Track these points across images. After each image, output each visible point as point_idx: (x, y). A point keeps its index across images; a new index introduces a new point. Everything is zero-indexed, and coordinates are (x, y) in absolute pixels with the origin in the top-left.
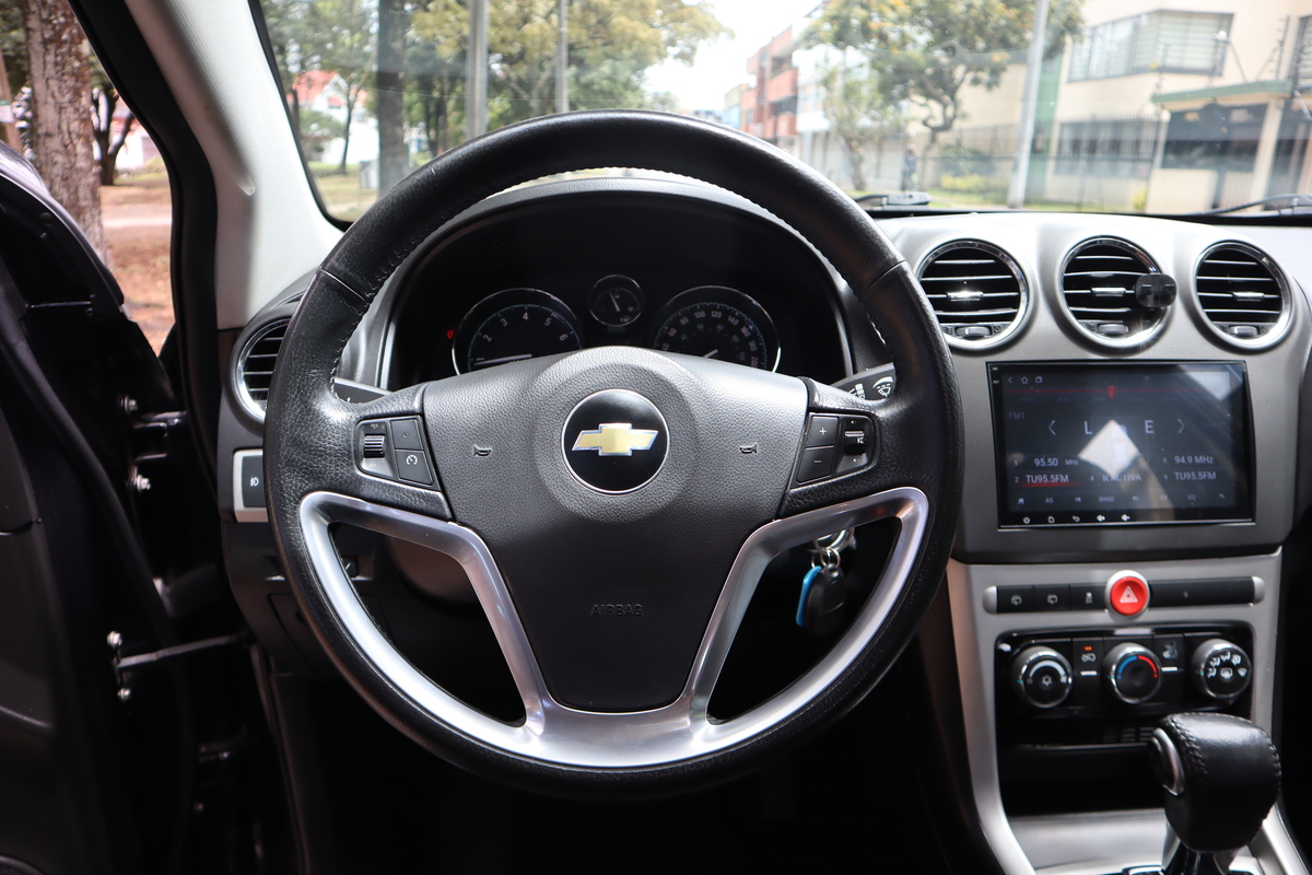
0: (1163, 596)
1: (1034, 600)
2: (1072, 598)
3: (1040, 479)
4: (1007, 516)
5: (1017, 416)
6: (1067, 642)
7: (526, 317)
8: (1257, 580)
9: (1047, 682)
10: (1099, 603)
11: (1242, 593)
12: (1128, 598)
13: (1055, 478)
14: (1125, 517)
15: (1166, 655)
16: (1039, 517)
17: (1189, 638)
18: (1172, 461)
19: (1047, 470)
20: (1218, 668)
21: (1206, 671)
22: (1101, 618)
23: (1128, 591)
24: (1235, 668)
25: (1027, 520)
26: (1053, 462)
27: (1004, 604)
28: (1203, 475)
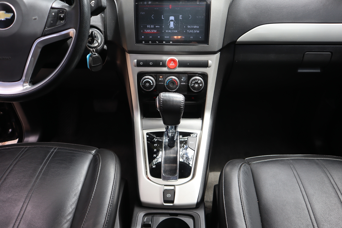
0: (182, 64)
1: (146, 64)
2: (157, 64)
3: (148, 31)
4: (138, 41)
5: (143, 13)
6: (156, 75)
8: (210, 62)
9: (147, 84)
10: (164, 65)
11: (205, 65)
12: (172, 64)
13: (152, 31)
14: (171, 42)
15: (182, 80)
16: (147, 42)
17: (190, 75)
18: (186, 27)
19: (151, 29)
20: (194, 84)
21: (191, 85)
22: (165, 69)
23: (172, 62)
24: (199, 84)
25: (143, 42)
26: (152, 26)
27: (138, 65)
28: (195, 31)
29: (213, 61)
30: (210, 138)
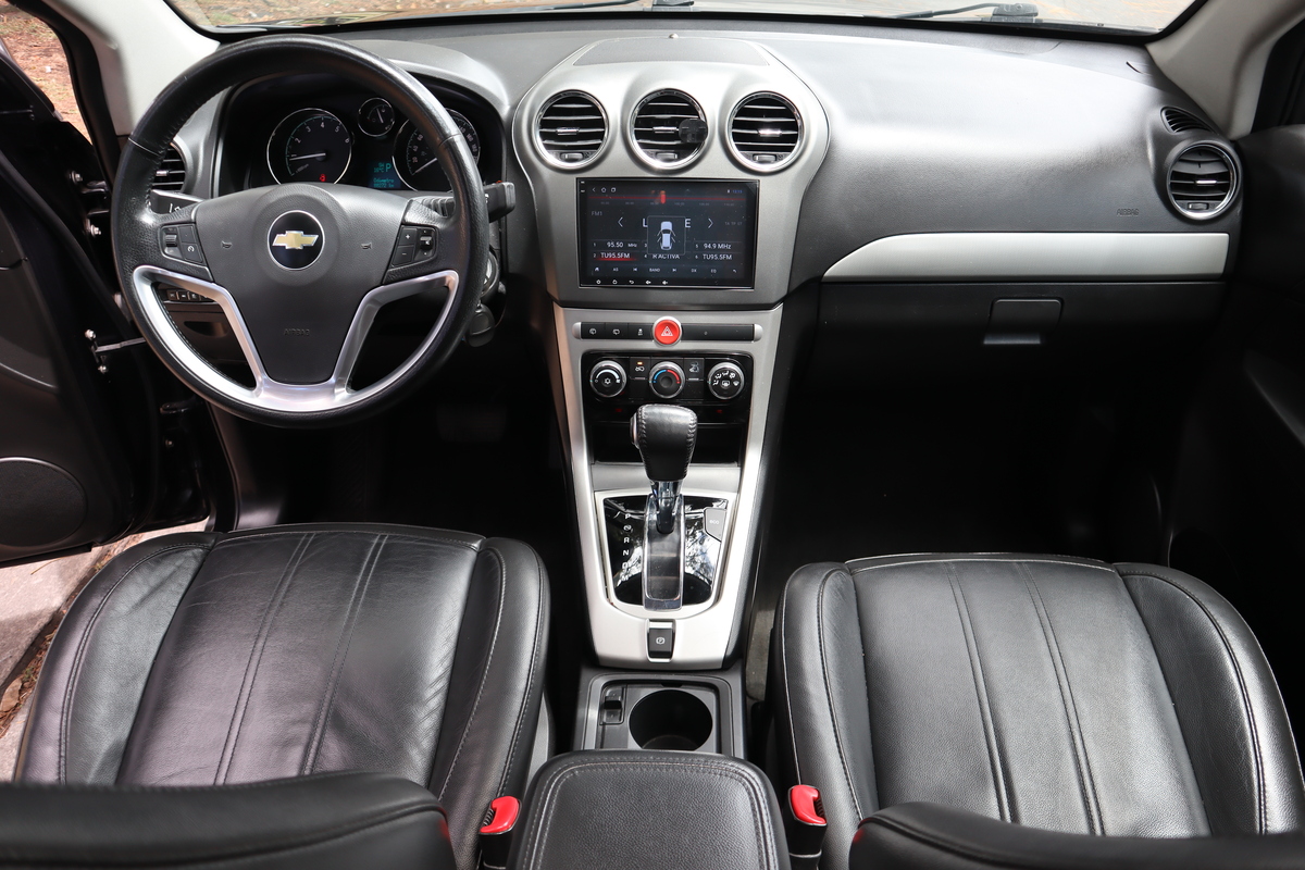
0: (691, 333)
1: (605, 332)
2: (629, 332)
3: (610, 255)
4: (587, 278)
5: (597, 214)
6: (626, 358)
7: (322, 125)
8: (758, 328)
9: (607, 382)
10: (647, 336)
11: (747, 335)
12: (667, 333)
13: (620, 256)
14: (664, 283)
15: (692, 370)
16: (607, 281)
17: (710, 359)
18: (701, 246)
19: (616, 250)
20: (720, 380)
21: (712, 382)
22: (650, 345)
23: (667, 329)
24: (732, 381)
25: (599, 282)
26: (620, 245)
27: (585, 333)
28: (722, 257)
29: (767, 326)
30: (758, 510)
